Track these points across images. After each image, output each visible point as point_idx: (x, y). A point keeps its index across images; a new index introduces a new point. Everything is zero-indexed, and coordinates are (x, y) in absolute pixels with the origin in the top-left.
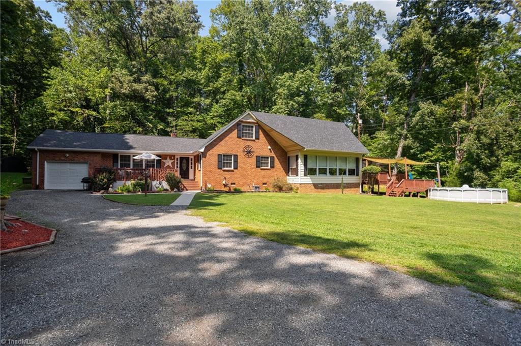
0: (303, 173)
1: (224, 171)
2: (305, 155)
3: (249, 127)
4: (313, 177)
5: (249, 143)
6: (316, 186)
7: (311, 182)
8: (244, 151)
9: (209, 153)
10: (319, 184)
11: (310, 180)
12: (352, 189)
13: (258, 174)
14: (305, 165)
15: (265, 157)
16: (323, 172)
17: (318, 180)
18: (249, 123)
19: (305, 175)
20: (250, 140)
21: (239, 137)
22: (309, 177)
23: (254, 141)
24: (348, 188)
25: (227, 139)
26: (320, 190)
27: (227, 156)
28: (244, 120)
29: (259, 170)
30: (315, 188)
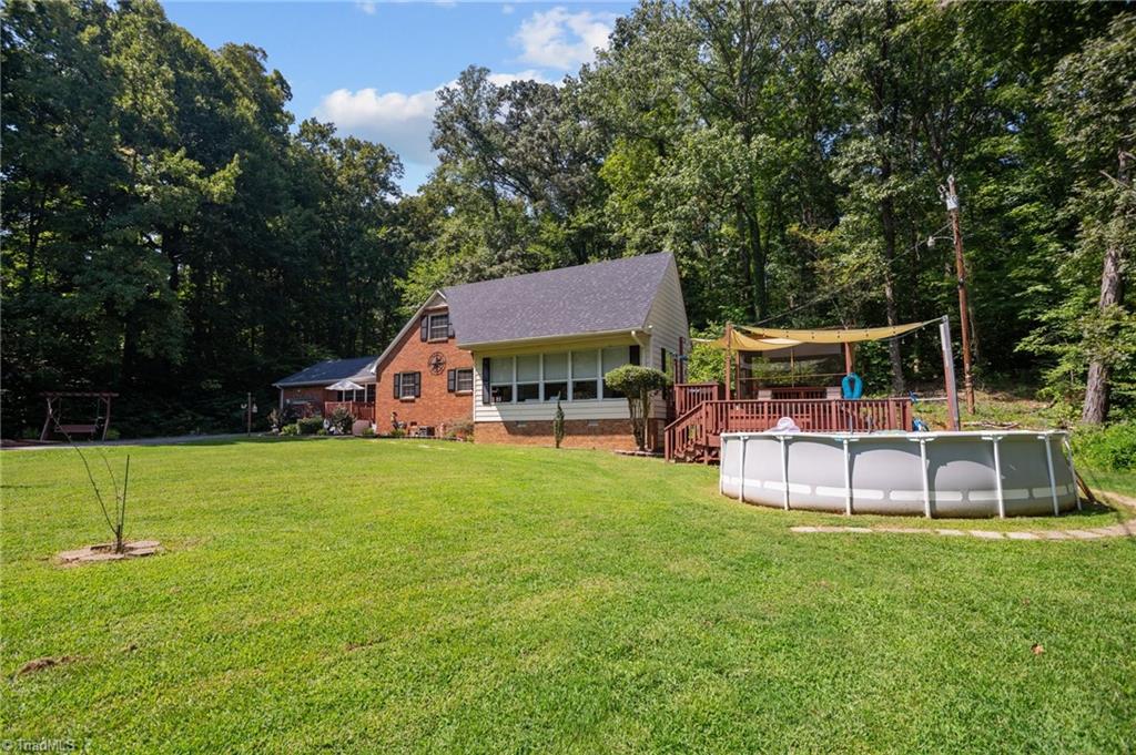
0: (481, 398)
1: (402, 401)
2: (484, 359)
3: (442, 317)
4: (506, 406)
5: (437, 348)
6: (513, 428)
7: (499, 419)
8: (430, 365)
9: (385, 372)
10: (523, 422)
11: (497, 413)
12: (618, 437)
13: (452, 404)
14: (486, 380)
15: (465, 371)
16: (528, 393)
17: (517, 413)
18: (439, 310)
19: (486, 403)
20: (439, 342)
21: (423, 340)
22: (494, 408)
23: (447, 342)
24: (603, 433)
25: (407, 345)
26: (519, 437)
27: (408, 375)
28: (431, 308)
29: (453, 396)
30: (509, 433)
